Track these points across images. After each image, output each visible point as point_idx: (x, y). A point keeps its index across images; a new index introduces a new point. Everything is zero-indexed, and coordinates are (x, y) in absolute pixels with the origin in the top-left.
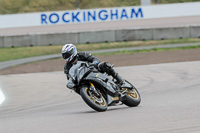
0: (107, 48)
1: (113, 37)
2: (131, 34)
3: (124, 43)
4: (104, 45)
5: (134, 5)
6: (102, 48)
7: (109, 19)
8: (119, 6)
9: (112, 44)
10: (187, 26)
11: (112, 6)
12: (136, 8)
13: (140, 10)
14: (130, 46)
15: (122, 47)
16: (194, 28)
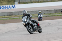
0: (4, 18)
1: (6, 14)
2: (12, 13)
3: (9, 16)
4: (3, 17)
5: (13, 4)
6: (3, 18)
7: (5, 9)
8: (8, 5)
9: (6, 17)
10: (29, 11)
11: (6, 5)
12: (13, 5)
13: (14, 6)
14: (12, 17)
15: (9, 17)
16: (31, 11)
